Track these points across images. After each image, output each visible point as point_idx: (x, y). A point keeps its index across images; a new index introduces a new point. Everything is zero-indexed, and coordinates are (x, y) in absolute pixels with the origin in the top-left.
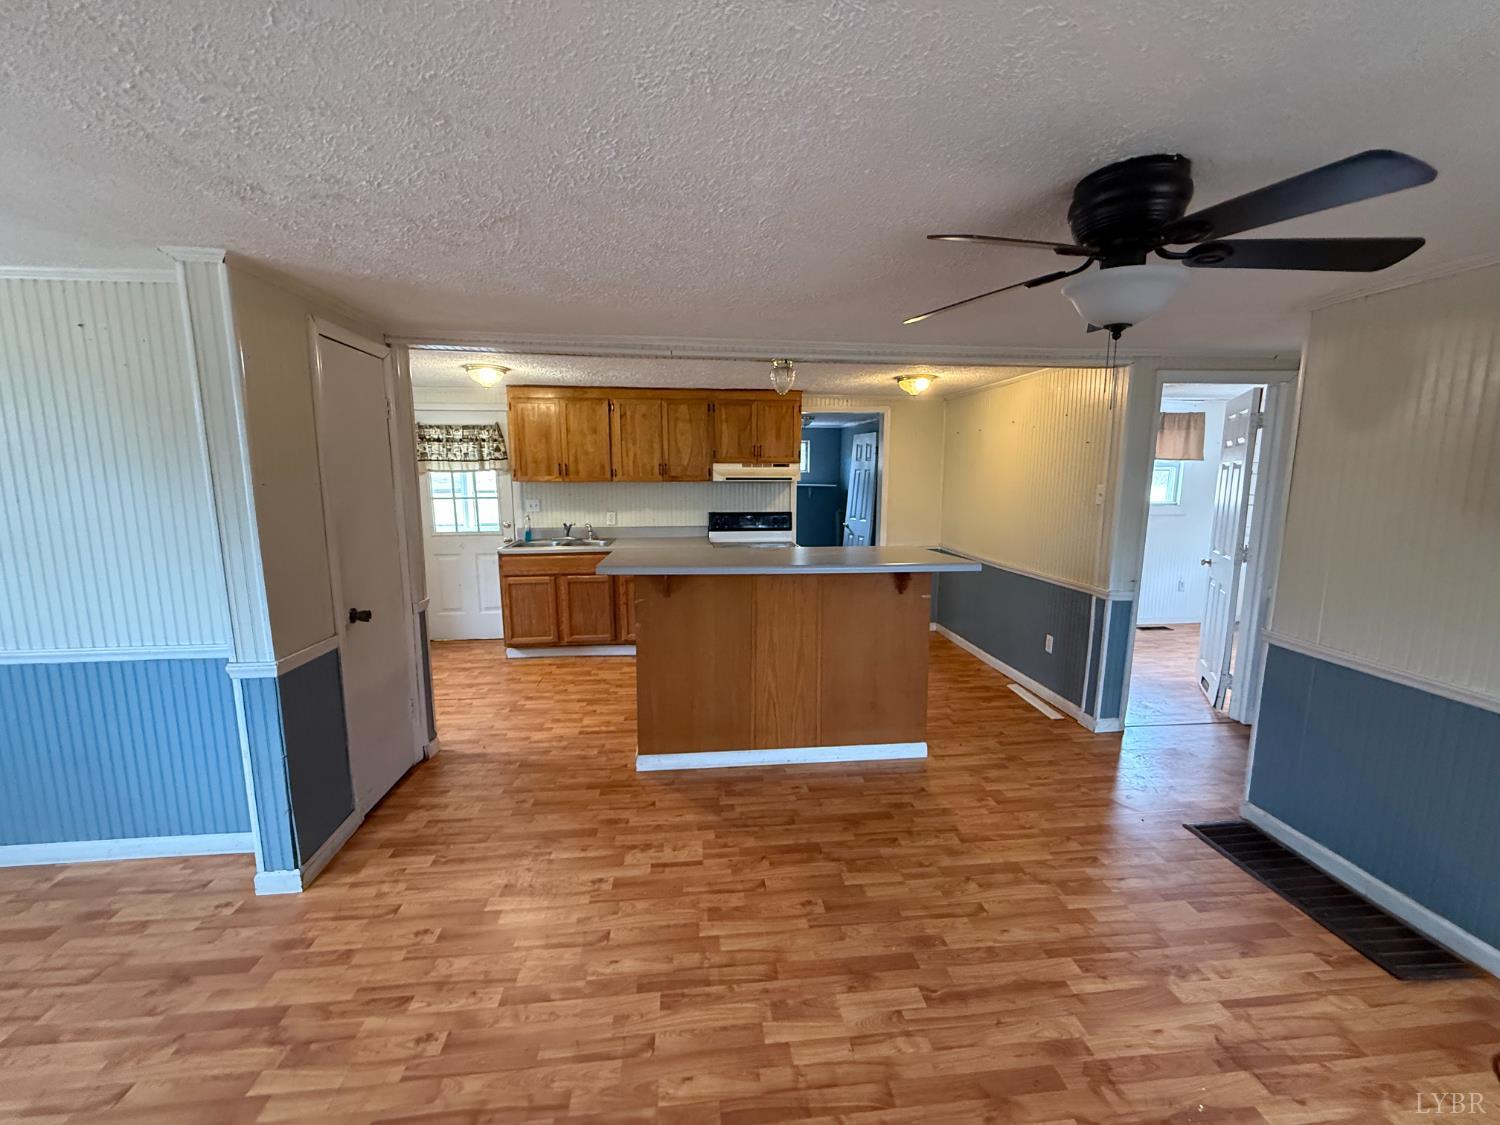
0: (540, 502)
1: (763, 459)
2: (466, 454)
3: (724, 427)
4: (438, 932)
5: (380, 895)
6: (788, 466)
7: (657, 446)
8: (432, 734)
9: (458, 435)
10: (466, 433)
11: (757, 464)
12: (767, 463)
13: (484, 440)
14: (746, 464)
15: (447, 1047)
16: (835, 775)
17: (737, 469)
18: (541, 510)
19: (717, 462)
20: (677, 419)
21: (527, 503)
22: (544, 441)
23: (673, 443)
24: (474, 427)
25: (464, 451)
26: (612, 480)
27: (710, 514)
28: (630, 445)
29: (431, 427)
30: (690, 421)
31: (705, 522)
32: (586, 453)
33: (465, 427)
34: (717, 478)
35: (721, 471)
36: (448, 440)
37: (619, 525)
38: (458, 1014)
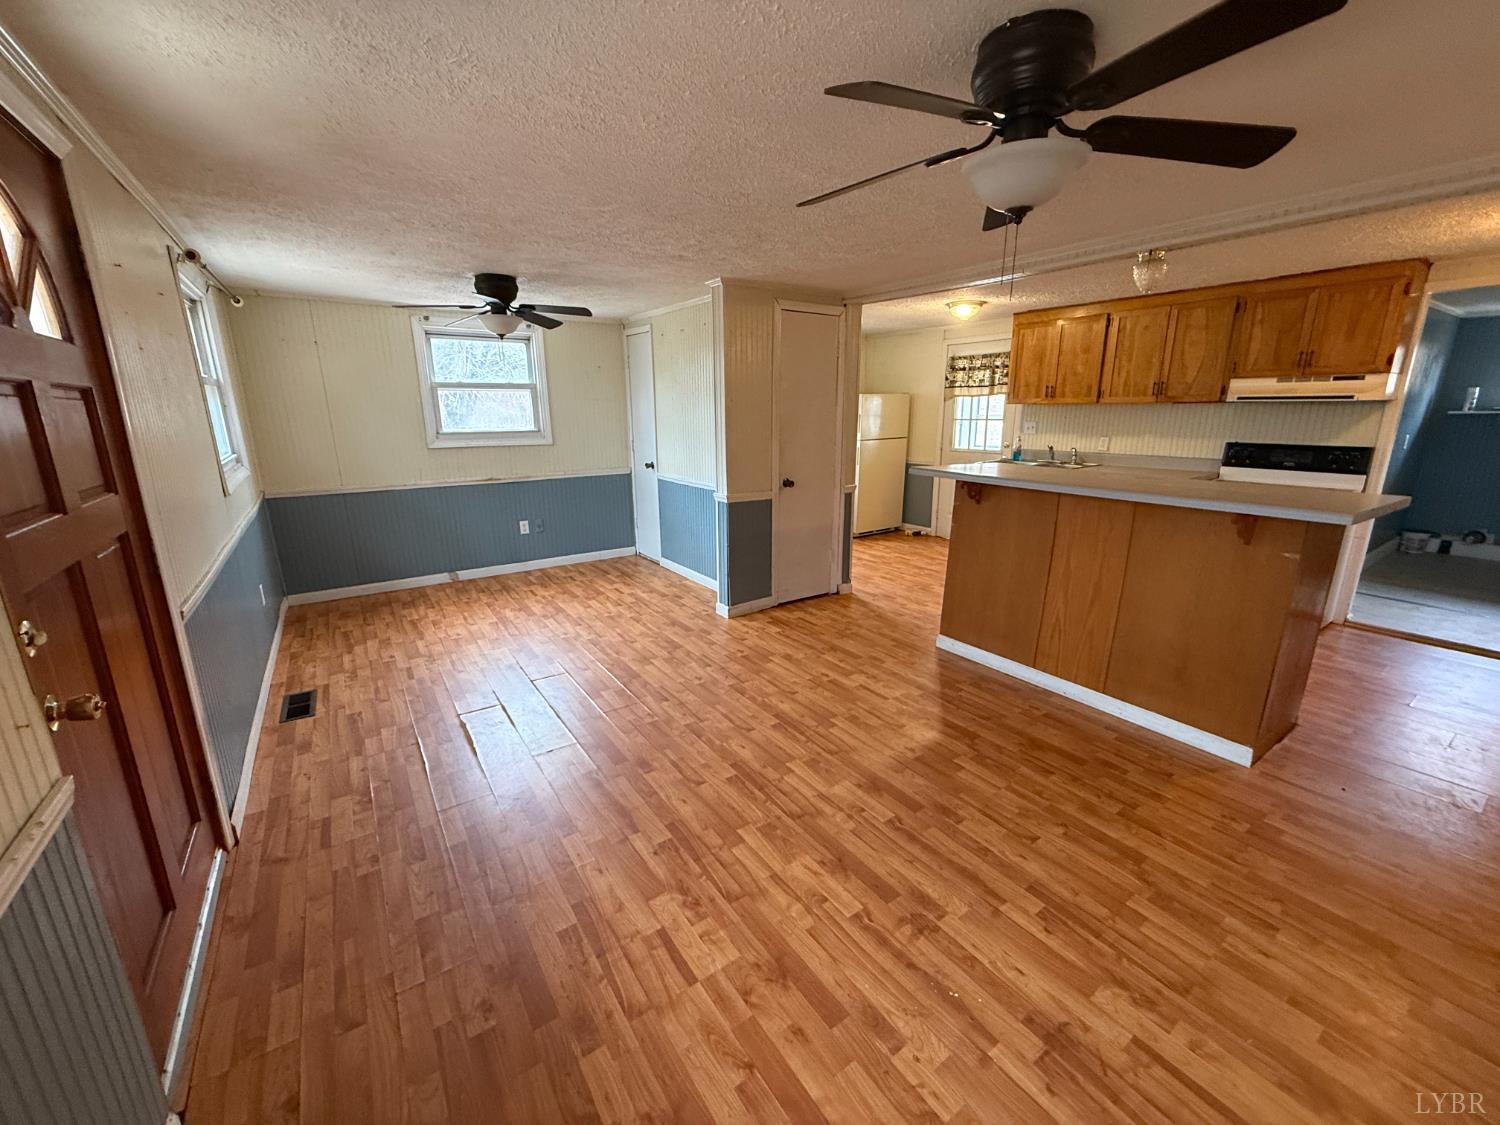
0: (1037, 423)
1: (1314, 370)
2: (982, 381)
3: (1257, 332)
4: (745, 653)
5: (747, 633)
6: (1363, 378)
7: (1156, 361)
8: (846, 578)
9: (978, 363)
10: (984, 361)
11: (1304, 376)
12: (1322, 376)
13: (997, 367)
14: (1284, 377)
15: (700, 685)
16: (1087, 719)
17: (1268, 386)
18: (1037, 432)
19: (1235, 377)
20: (1188, 326)
21: (1026, 425)
22: (1038, 364)
23: (1177, 356)
24: (991, 356)
25: (981, 377)
26: (1098, 402)
27: (1228, 444)
28: (1124, 363)
29: (960, 358)
30: (1207, 327)
31: (1220, 454)
32: (1075, 374)
33: (985, 356)
34: (1231, 397)
35: (1239, 387)
36: (970, 369)
37: (1112, 451)
38: (715, 679)
